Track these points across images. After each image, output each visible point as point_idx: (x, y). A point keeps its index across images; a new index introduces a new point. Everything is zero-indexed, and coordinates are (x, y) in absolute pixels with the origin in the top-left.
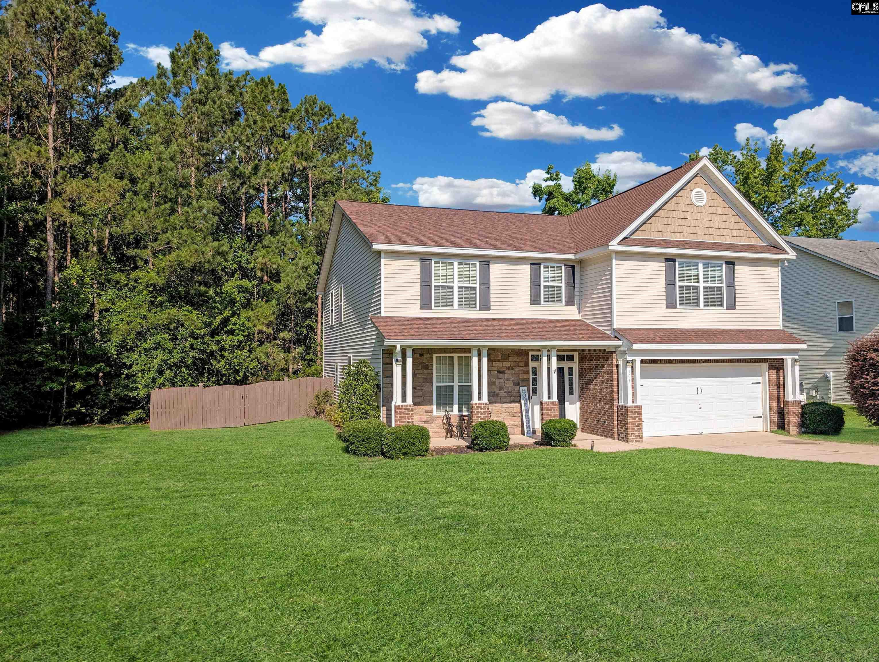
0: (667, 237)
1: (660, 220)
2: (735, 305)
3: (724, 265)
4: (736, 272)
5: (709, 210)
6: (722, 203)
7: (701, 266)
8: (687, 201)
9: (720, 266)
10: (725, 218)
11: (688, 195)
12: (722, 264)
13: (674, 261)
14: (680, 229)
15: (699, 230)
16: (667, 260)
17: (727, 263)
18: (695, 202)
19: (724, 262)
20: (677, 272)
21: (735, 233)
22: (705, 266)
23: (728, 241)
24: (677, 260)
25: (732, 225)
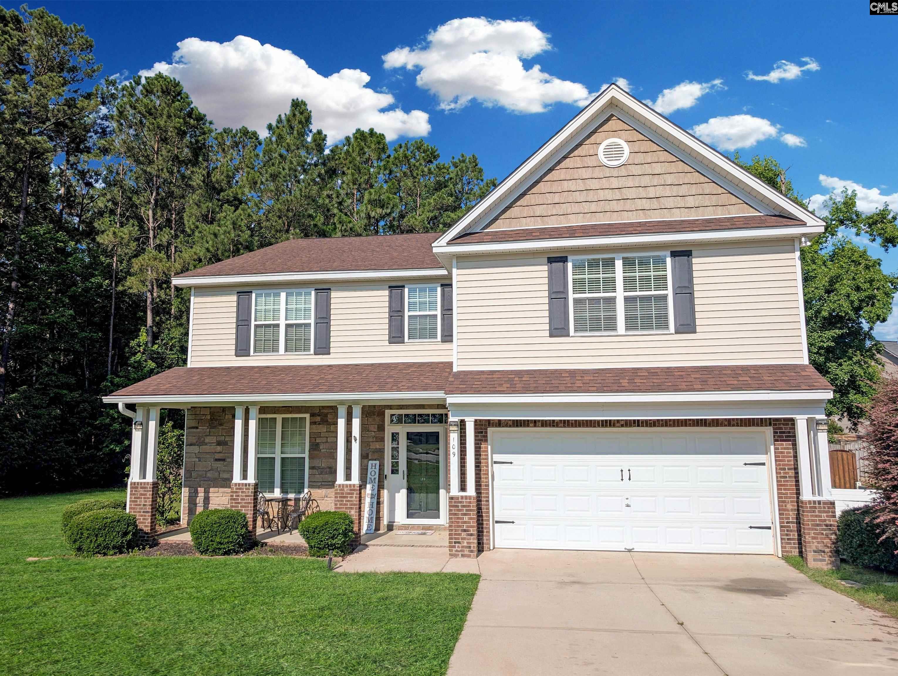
0: (552, 223)
1: (539, 199)
2: (695, 326)
3: (669, 260)
4: (695, 267)
5: (636, 170)
6: (664, 156)
7: (619, 264)
8: (590, 161)
9: (660, 262)
10: (669, 179)
11: (591, 153)
12: (665, 257)
13: (564, 260)
14: (576, 208)
15: (615, 206)
16: (551, 260)
17: (674, 254)
18: (604, 161)
19: (669, 253)
20: (570, 278)
21: (691, 201)
22: (628, 263)
23: (677, 216)
24: (570, 258)
25: (683, 190)
